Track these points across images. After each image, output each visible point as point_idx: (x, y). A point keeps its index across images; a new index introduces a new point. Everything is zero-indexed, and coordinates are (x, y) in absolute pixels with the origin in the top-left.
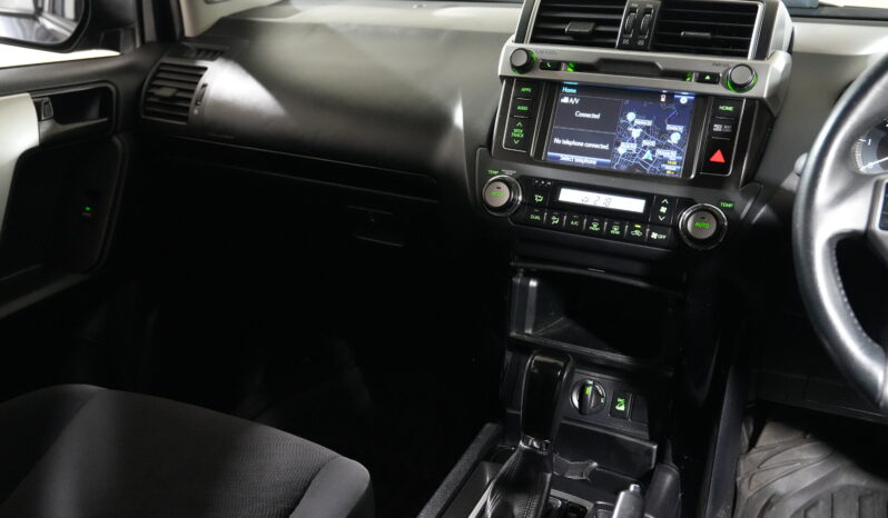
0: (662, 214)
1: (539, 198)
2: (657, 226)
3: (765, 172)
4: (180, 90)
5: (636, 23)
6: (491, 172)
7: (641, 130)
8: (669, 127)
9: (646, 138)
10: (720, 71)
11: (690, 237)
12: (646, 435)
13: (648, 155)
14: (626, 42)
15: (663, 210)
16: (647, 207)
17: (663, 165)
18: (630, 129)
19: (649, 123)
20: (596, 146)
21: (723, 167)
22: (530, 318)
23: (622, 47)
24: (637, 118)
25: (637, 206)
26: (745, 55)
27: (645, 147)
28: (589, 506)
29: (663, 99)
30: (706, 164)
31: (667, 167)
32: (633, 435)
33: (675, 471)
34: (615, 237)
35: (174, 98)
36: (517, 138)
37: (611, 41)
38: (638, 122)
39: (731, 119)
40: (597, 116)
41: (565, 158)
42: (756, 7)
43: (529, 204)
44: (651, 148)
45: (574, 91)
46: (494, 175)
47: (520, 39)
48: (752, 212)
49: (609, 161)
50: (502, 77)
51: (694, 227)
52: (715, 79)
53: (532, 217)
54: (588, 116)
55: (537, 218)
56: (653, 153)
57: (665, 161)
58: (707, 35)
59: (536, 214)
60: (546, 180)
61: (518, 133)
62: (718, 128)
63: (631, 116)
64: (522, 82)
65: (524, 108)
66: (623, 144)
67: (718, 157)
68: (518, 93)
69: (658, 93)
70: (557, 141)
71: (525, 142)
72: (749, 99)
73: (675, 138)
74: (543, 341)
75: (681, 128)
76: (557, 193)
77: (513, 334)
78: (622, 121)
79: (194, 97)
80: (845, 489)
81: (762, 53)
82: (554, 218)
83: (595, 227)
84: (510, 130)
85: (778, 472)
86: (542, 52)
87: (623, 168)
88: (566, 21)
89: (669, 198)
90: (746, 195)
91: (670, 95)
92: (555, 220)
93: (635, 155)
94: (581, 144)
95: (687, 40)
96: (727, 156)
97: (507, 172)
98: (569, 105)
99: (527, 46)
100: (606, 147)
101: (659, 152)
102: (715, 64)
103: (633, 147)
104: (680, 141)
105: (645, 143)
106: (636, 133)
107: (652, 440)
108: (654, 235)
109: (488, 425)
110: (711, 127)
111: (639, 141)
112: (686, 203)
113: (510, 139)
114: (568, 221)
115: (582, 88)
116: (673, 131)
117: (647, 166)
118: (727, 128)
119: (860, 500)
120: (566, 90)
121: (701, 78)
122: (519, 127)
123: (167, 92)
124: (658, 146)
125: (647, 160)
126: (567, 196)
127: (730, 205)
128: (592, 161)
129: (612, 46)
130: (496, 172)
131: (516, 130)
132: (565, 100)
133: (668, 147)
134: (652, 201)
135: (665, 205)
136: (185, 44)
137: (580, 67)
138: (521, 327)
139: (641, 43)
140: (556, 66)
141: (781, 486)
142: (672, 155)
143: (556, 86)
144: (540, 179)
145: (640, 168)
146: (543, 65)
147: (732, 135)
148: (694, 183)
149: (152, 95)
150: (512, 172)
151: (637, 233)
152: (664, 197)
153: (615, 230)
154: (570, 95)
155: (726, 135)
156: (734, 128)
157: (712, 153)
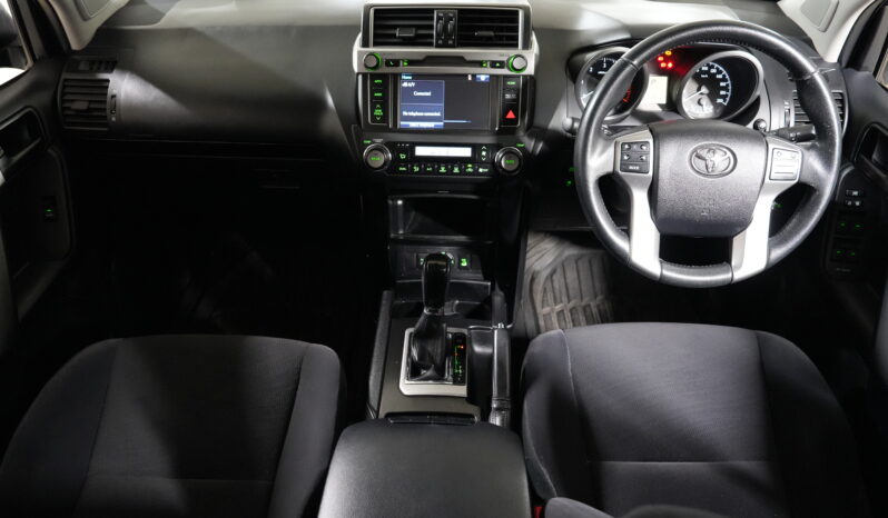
0: (484, 156)
1: (403, 156)
2: (482, 164)
3: (539, 121)
4: (90, 102)
5: (445, 27)
6: (366, 142)
10: (505, 59)
11: (504, 170)
12: (480, 276)
14: (440, 42)
15: (484, 153)
16: (473, 152)
20: (432, 114)
21: (514, 121)
22: (401, 223)
23: (438, 46)
25: (466, 152)
26: (516, 46)
28: (465, 331)
29: (470, 79)
30: (504, 120)
32: (475, 279)
33: (502, 293)
34: (456, 174)
35: (89, 110)
36: (378, 116)
37: (429, 40)
39: (515, 90)
40: (429, 94)
42: (517, 13)
43: (396, 159)
45: (410, 78)
47: (365, 44)
48: (535, 147)
50: (358, 74)
51: (506, 164)
52: (502, 65)
53: (401, 169)
54: (423, 94)
55: (404, 169)
58: (492, 34)
59: (402, 167)
60: (406, 143)
61: (378, 112)
62: (508, 96)
64: (374, 77)
65: (380, 94)
67: (511, 115)
68: (373, 84)
69: (466, 75)
70: (405, 113)
71: (384, 118)
72: (525, 76)
74: (410, 236)
76: (413, 151)
77: (392, 235)
79: (108, 106)
80: (567, 258)
81: (527, 45)
82: (415, 167)
83: (443, 170)
84: (372, 112)
85: (535, 258)
86: (384, 53)
88: (395, 27)
89: (486, 145)
90: (531, 136)
91: (474, 76)
92: (416, 169)
94: (422, 114)
95: (481, 38)
96: (516, 113)
97: (377, 141)
98: (408, 88)
99: (372, 49)
100: (439, 115)
102: (501, 55)
107: (486, 279)
108: (481, 170)
109: (385, 293)
110: (504, 96)
112: (497, 147)
113: (373, 117)
115: (416, 77)
118: (514, 96)
119: (576, 262)
120: (404, 77)
121: (493, 64)
122: (378, 108)
123: (81, 105)
126: (421, 151)
127: (522, 145)
128: (431, 125)
129: (430, 45)
130: (369, 143)
131: (376, 111)
132: (405, 84)
134: (476, 148)
135: (484, 150)
136: (76, 57)
137: (411, 63)
138: (396, 231)
139: (450, 42)
140: (396, 63)
141: (537, 267)
143: (397, 77)
144: (401, 143)
146: (387, 64)
147: (516, 100)
148: (498, 133)
149: (69, 108)
150: (380, 141)
151: (470, 170)
152: (483, 145)
153: (456, 170)
154: (408, 81)
155: (513, 100)
156: (518, 96)
157: (507, 113)
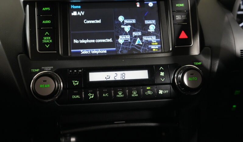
0: (162, 77)
1: (76, 83)
2: (161, 85)
6: (34, 70)
7: (129, 26)
8: (147, 22)
9: (135, 31)
11: (187, 88)
13: (138, 41)
15: (162, 74)
17: (149, 46)
18: (122, 26)
19: (134, 21)
20: (104, 41)
24: (125, 19)
25: (143, 75)
27: (136, 37)
29: (138, 6)
30: (178, 41)
31: (152, 47)
34: (135, 98)
36: (47, 44)
38: (126, 21)
40: (99, 21)
41: (84, 52)
43: (69, 87)
44: (139, 37)
45: (79, 7)
46: (37, 73)
48: (212, 65)
49: (115, 49)
51: (188, 81)
53: (74, 97)
54: (93, 22)
55: (77, 97)
56: (141, 39)
57: (150, 43)
59: (76, 94)
60: (77, 69)
61: (47, 40)
62: (178, 17)
63: (121, 18)
65: (48, 22)
66: (120, 37)
67: (183, 35)
68: (40, 12)
69: (134, 2)
70: (76, 41)
71: (54, 45)
73: (152, 28)
75: (154, 22)
76: (87, 77)
78: (116, 22)
82: (90, 94)
83: (120, 94)
84: (41, 39)
87: (125, 52)
90: (205, 55)
91: (142, 2)
92: (91, 96)
93: (130, 43)
94: (93, 41)
96: (188, 33)
97: (46, 68)
98: (78, 16)
100: (110, 40)
101: (145, 38)
103: (128, 37)
104: (155, 30)
105: (134, 34)
106: (127, 29)
108: (161, 92)
110: (174, 17)
111: (130, 33)
113: (42, 45)
114: (101, 94)
116: (150, 25)
117: (140, 48)
118: (184, 17)
120: (73, 7)
122: (47, 36)
124: (144, 35)
125: (139, 44)
126: (95, 77)
127: (200, 63)
128: (104, 51)
130: (38, 70)
131: (45, 38)
132: (75, 13)
133: (150, 34)
134: (153, 70)
135: (162, 71)
142: (153, 39)
143: (66, 5)
144: (73, 69)
145: (136, 50)
147: (186, 20)
150: (50, 68)
151: (149, 92)
152: (160, 66)
153: (135, 94)
154: (77, 10)
155: (185, 21)
156: (188, 16)
157: (179, 34)
